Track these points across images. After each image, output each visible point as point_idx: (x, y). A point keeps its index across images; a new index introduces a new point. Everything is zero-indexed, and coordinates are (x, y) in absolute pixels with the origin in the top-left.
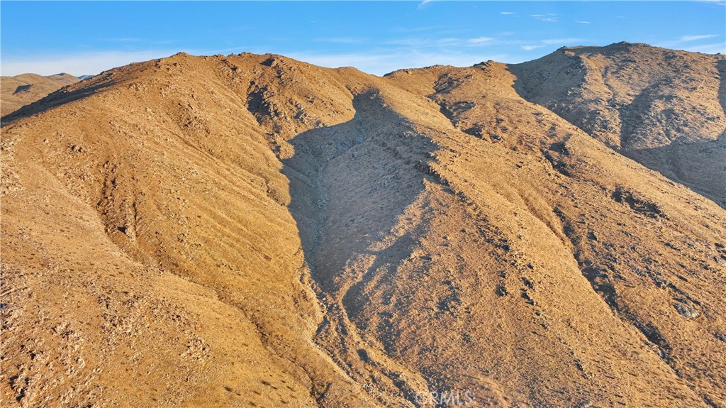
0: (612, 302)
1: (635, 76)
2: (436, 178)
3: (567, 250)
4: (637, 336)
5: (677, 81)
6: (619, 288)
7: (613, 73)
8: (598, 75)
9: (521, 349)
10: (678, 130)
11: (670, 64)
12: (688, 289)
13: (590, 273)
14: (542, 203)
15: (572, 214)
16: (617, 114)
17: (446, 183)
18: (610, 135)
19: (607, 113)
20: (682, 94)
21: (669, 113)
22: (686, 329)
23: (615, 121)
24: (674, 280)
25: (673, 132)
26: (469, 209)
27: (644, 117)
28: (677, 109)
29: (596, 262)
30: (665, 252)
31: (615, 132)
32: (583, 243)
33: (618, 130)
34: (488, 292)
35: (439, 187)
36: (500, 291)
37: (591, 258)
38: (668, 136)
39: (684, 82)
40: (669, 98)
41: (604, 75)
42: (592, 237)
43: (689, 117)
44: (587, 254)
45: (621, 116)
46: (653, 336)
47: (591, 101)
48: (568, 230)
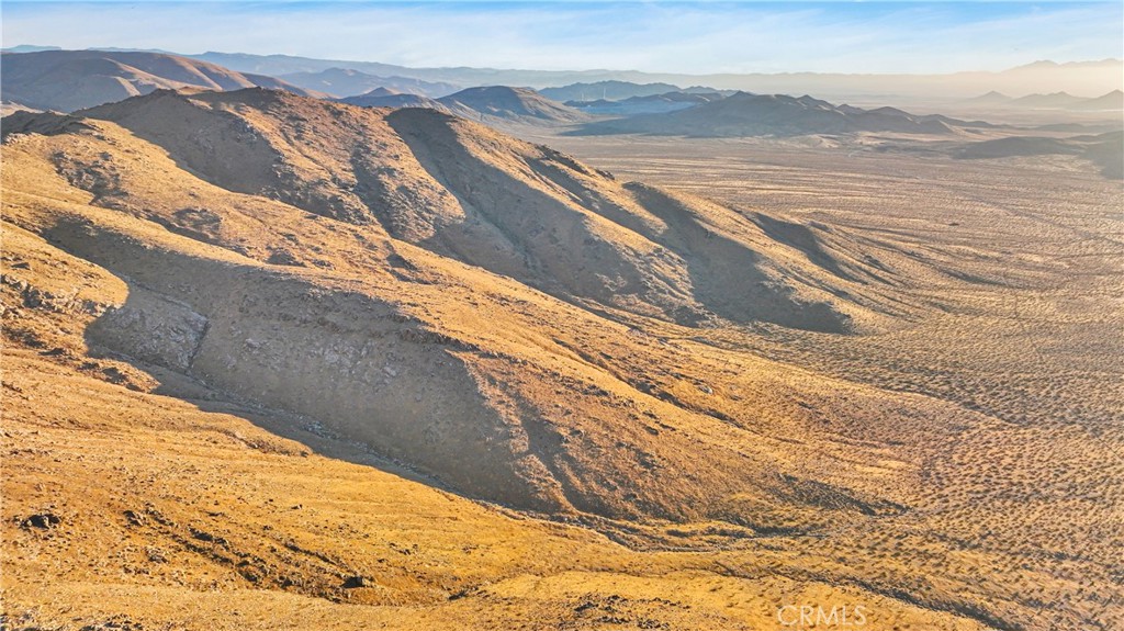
1: (324, 142)
5: (373, 148)
7: (297, 138)
8: (283, 143)
10: (428, 211)
16: (358, 198)
17: (474, 348)
19: (347, 199)
20: (394, 164)
23: (366, 210)
25: (425, 214)
27: (388, 199)
28: (408, 186)
38: (424, 218)
40: (388, 172)
41: (290, 142)
43: (425, 194)
45: (365, 201)
47: (315, 184)
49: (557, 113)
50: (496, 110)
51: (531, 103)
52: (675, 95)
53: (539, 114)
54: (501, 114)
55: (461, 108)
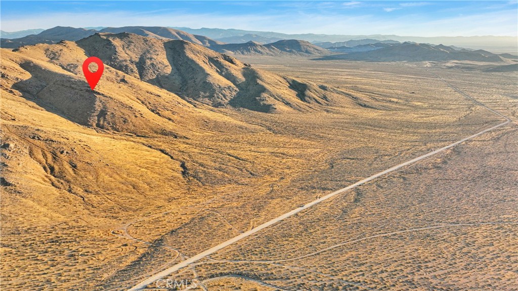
0: (160, 116)
1: (135, 49)
2: (99, 94)
3: (145, 107)
4: (167, 120)
5: (151, 52)
6: (160, 112)
7: (127, 48)
8: (121, 49)
9: (147, 125)
10: (157, 71)
11: (147, 44)
12: (174, 110)
13: (153, 111)
14: (132, 97)
15: (142, 99)
16: (135, 66)
17: (103, 95)
18: (135, 75)
19: (131, 66)
20: (155, 57)
21: (152, 64)
22: (175, 117)
23: (135, 69)
24: (170, 109)
25: (156, 72)
26: (115, 101)
27: (145, 67)
28: (155, 63)
29: (153, 108)
30: (167, 104)
31: (136, 73)
32: (148, 104)
33: (137, 72)
34: (133, 117)
35: (101, 96)
36: (136, 117)
37: (151, 108)
38: (155, 73)
39: (154, 52)
40: (151, 59)
41: (123, 49)
42: (149, 103)
43: (159, 66)
44: (150, 107)
45: (137, 67)
46: (170, 119)
47: (123, 61)
48: (143, 103)
49: (316, 51)
50: (288, 50)
51: (305, 47)
52: (378, 44)
53: (307, 52)
54: (290, 51)
55: (273, 49)
